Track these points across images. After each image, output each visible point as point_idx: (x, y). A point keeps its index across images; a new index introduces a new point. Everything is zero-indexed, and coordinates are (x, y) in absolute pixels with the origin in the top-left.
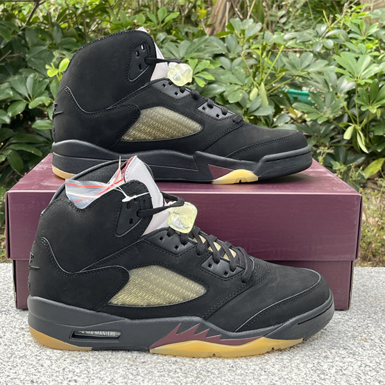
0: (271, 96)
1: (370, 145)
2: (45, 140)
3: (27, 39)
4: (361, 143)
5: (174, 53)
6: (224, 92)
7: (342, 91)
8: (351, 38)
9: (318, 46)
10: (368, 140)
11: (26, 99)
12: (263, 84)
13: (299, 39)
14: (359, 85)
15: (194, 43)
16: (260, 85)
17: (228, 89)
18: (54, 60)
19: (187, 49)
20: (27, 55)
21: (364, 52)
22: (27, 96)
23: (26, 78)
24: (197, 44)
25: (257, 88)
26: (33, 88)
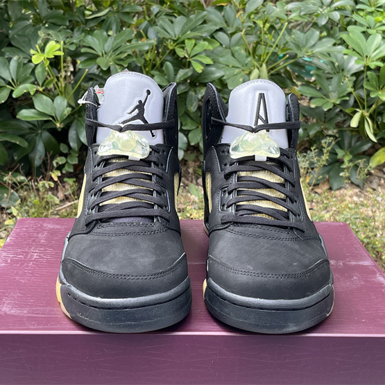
0: (272, 75)
1: (378, 131)
2: (31, 126)
3: (10, 13)
4: (369, 131)
5: (169, 30)
6: (223, 76)
7: (349, 71)
8: (359, 10)
9: (323, 19)
10: (375, 126)
11: (9, 84)
12: (264, 65)
13: (303, 10)
14: (369, 68)
15: (191, 20)
16: (261, 66)
17: (228, 73)
18: (40, 42)
19: (183, 27)
20: (10, 32)
21: (372, 26)
22: (11, 81)
23: (9, 60)
24: (194, 21)
25: (258, 68)
26: (18, 72)
